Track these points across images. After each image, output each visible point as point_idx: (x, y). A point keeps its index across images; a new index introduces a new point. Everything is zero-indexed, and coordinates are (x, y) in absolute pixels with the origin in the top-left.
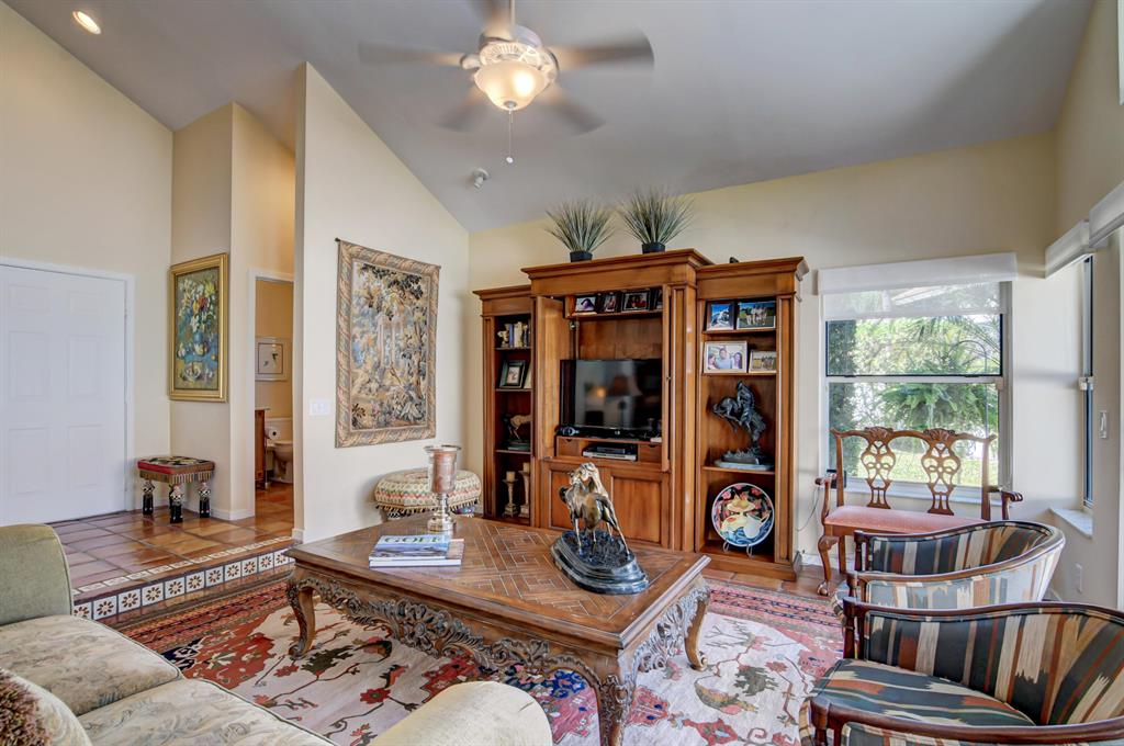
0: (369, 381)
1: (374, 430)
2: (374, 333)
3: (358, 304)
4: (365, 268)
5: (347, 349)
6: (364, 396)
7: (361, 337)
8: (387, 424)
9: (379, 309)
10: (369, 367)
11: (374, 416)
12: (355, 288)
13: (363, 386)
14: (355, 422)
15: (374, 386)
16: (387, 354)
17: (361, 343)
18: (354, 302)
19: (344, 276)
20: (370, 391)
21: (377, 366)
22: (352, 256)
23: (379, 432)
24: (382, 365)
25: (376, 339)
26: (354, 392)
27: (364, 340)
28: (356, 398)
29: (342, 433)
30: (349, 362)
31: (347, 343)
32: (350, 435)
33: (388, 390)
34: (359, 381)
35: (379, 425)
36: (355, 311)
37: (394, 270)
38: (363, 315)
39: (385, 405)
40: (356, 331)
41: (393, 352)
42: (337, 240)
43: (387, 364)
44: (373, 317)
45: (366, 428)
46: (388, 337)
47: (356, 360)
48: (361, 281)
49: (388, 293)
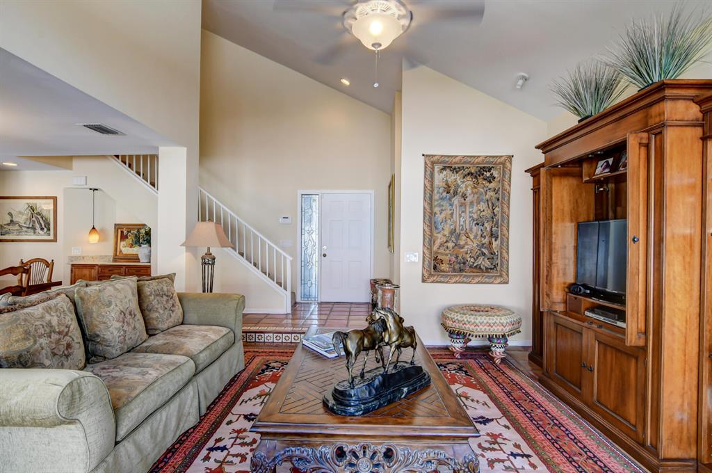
0: (447, 241)
1: (450, 273)
2: (451, 210)
3: (438, 192)
4: (444, 168)
5: (430, 222)
6: (443, 251)
7: (440, 214)
8: (461, 270)
9: (455, 193)
10: (447, 233)
11: (451, 264)
12: (436, 182)
13: (441, 245)
14: (435, 268)
15: (450, 245)
16: (462, 223)
17: (439, 217)
18: (435, 192)
19: (429, 177)
20: (447, 248)
21: (453, 232)
22: (433, 163)
23: (454, 275)
24: (458, 231)
25: (452, 214)
26: (435, 248)
27: (443, 215)
28: (436, 253)
29: (426, 275)
30: (431, 230)
31: (430, 218)
32: (431, 275)
33: (462, 248)
34: (438, 242)
35: (454, 270)
36: (436, 197)
37: (468, 165)
38: (442, 199)
39: (460, 257)
40: (437, 210)
41: (467, 222)
42: (423, 155)
43: (462, 230)
44: (450, 199)
45: (444, 272)
46: (463, 212)
47: (436, 228)
48: (439, 178)
49: (463, 182)
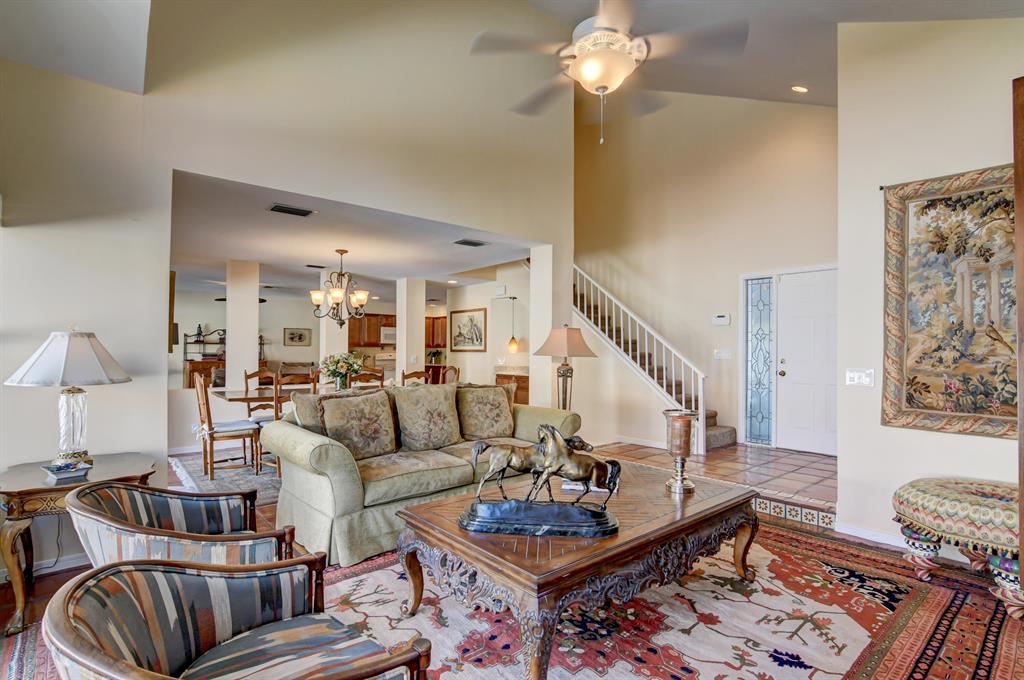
0: (939, 348)
1: (949, 413)
2: (949, 285)
3: (917, 253)
4: (932, 204)
5: (900, 311)
6: (929, 368)
7: (922, 295)
8: (977, 408)
9: (960, 251)
10: (938, 331)
11: (950, 395)
12: (912, 234)
13: (924, 356)
14: (910, 399)
15: (948, 355)
16: (978, 309)
17: (921, 301)
18: (911, 252)
19: (897, 226)
20: (941, 361)
21: (956, 329)
22: (904, 199)
23: (960, 418)
24: (967, 327)
25: (953, 292)
26: (910, 362)
27: (929, 297)
28: (913, 370)
29: (891, 411)
30: (901, 328)
31: (900, 304)
32: (900, 413)
33: (981, 361)
34: (917, 351)
35: (958, 407)
36: (912, 262)
37: (995, 188)
38: (928, 265)
39: (975, 381)
40: (913, 287)
41: (994, 308)
42: (882, 188)
43: (979, 324)
44: (946, 264)
45: (932, 408)
46: (982, 286)
47: (913, 322)
48: (920, 226)
49: (980, 226)
